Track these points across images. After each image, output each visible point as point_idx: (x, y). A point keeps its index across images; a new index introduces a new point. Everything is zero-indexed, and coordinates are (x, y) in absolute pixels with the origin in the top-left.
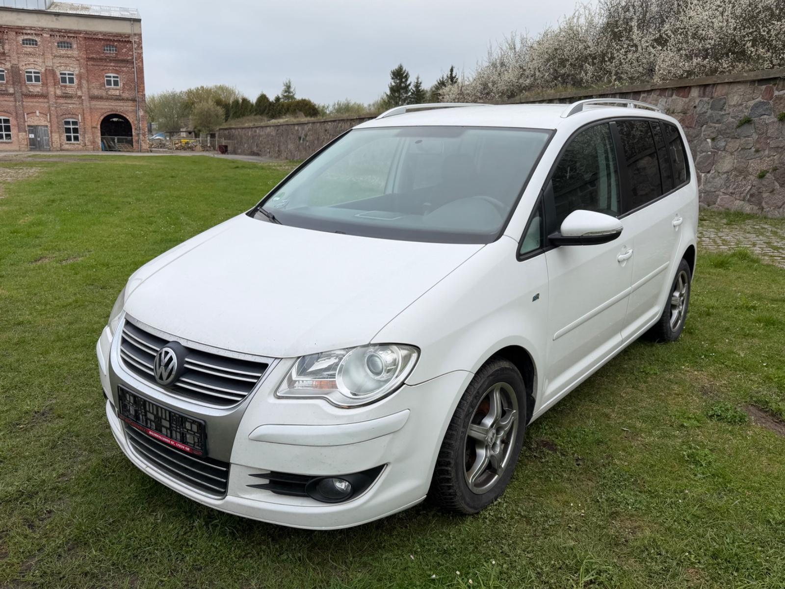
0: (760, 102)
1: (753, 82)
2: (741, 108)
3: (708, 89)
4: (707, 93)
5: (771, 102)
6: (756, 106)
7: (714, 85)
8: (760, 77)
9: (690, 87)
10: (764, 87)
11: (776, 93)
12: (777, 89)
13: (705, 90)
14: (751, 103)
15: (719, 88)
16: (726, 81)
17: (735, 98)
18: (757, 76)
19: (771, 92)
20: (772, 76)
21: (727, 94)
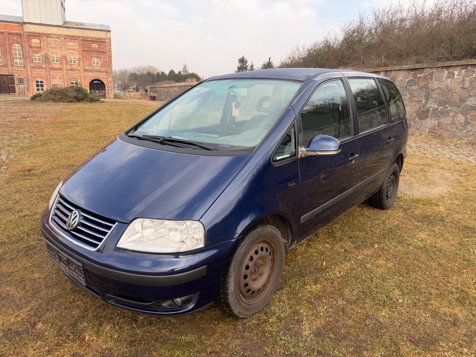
0: (411, 80)
1: (408, 70)
2: (402, 82)
3: (388, 73)
4: (387, 75)
5: (416, 80)
6: (409, 81)
7: (391, 71)
8: (411, 68)
9: (380, 72)
10: (413, 73)
11: (418, 75)
12: (419, 74)
13: (386, 73)
14: (407, 80)
15: (393, 72)
16: (396, 69)
17: (400, 77)
18: (410, 67)
19: (415, 75)
20: (416, 68)
21: (396, 75)
